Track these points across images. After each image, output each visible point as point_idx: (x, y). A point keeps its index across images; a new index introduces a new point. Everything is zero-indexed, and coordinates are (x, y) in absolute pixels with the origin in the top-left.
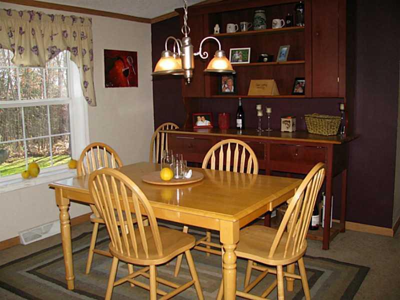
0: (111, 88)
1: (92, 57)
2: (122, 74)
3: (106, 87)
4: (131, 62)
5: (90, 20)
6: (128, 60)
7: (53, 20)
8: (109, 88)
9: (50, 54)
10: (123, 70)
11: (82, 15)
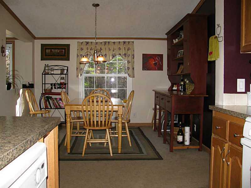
0: (146, 71)
1: (134, 57)
2: (153, 64)
3: (143, 70)
4: (159, 59)
5: (133, 42)
6: (157, 58)
7: (114, 44)
8: (144, 71)
9: (112, 56)
10: (153, 63)
11: (129, 40)
